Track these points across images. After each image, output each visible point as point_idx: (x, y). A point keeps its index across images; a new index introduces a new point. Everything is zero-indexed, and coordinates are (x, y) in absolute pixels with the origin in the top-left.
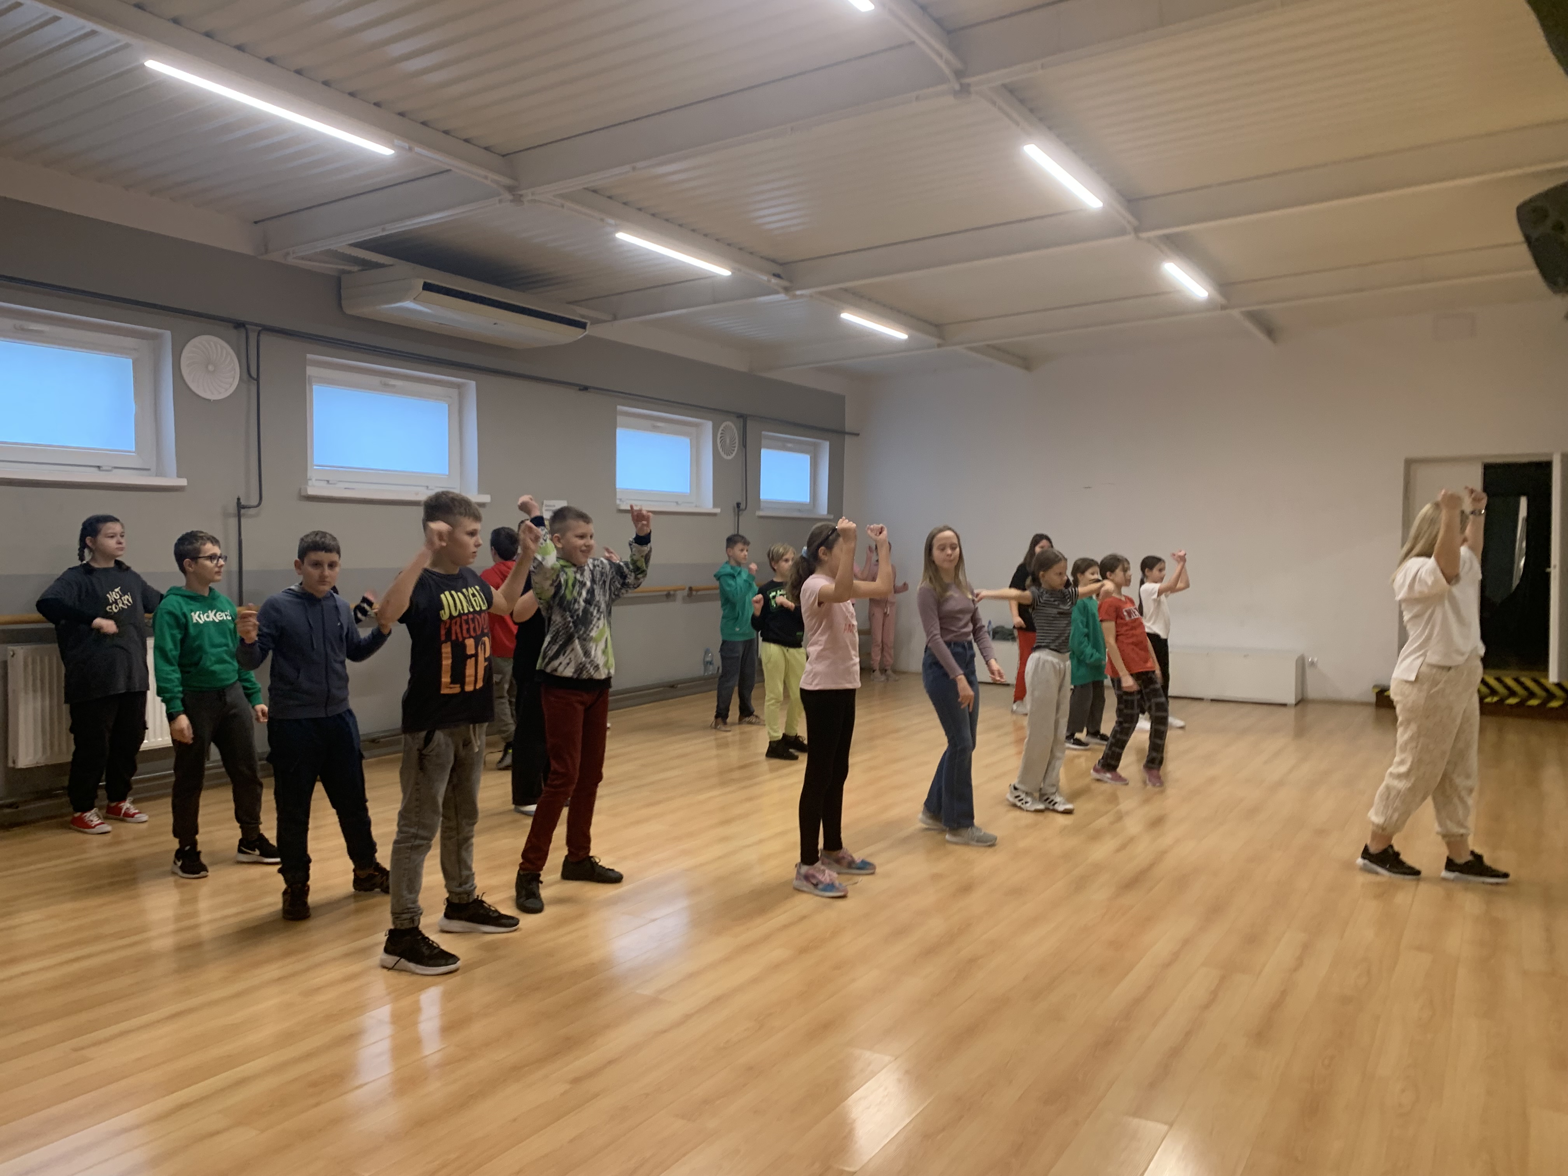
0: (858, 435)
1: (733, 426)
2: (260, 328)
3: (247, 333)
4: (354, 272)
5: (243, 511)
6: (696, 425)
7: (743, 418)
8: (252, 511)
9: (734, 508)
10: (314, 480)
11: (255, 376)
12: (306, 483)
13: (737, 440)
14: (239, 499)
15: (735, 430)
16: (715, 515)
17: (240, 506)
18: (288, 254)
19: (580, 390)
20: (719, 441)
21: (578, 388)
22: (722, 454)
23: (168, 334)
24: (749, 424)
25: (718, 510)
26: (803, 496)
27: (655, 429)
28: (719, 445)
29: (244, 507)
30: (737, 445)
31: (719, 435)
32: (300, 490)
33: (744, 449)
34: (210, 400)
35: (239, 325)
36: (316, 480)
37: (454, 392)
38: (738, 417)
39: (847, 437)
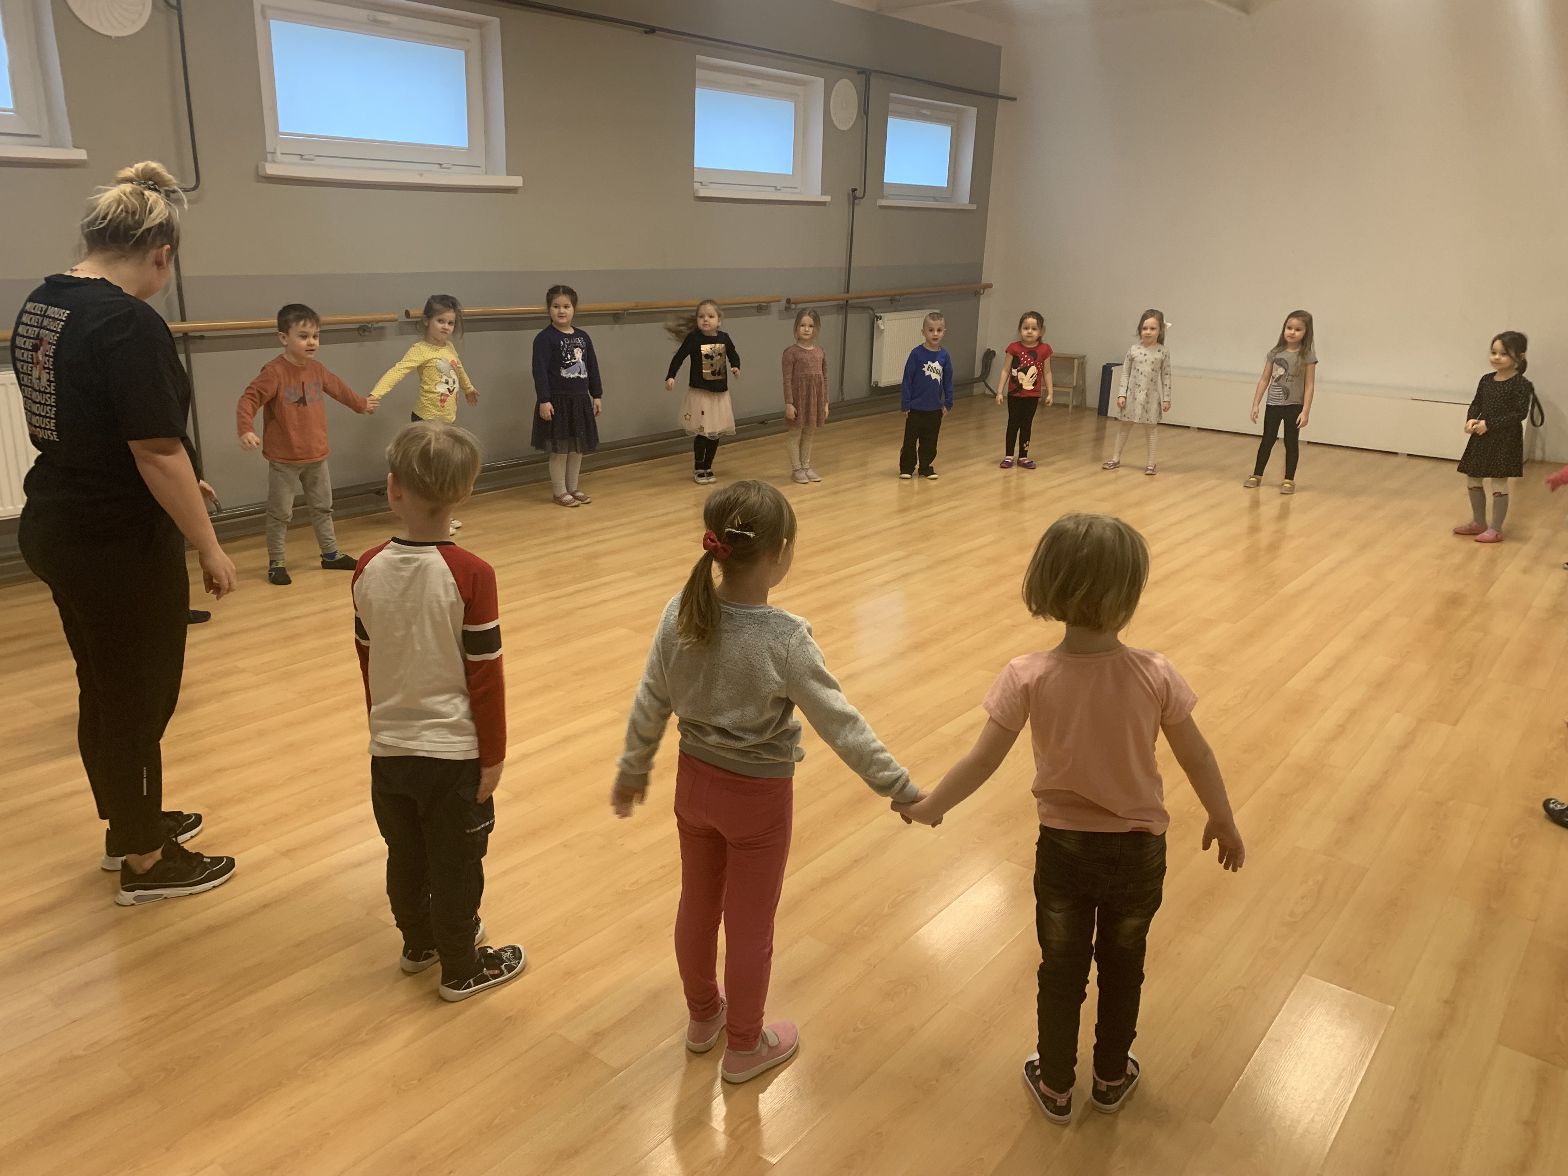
0: (1015, 99)
1: (852, 86)
6: (803, 83)
7: (865, 74)
9: (849, 195)
10: (277, 154)
11: (174, 2)
12: (265, 159)
13: (856, 104)
15: (854, 91)
16: (823, 204)
19: (646, 32)
20: (831, 105)
21: (642, 29)
22: (836, 123)
24: (874, 81)
25: (827, 198)
26: (940, 180)
28: (832, 112)
30: (856, 109)
31: (832, 98)
32: (257, 167)
33: (865, 117)
34: (110, 37)
36: (282, 154)
37: (473, 34)
38: (858, 73)
39: (1000, 101)
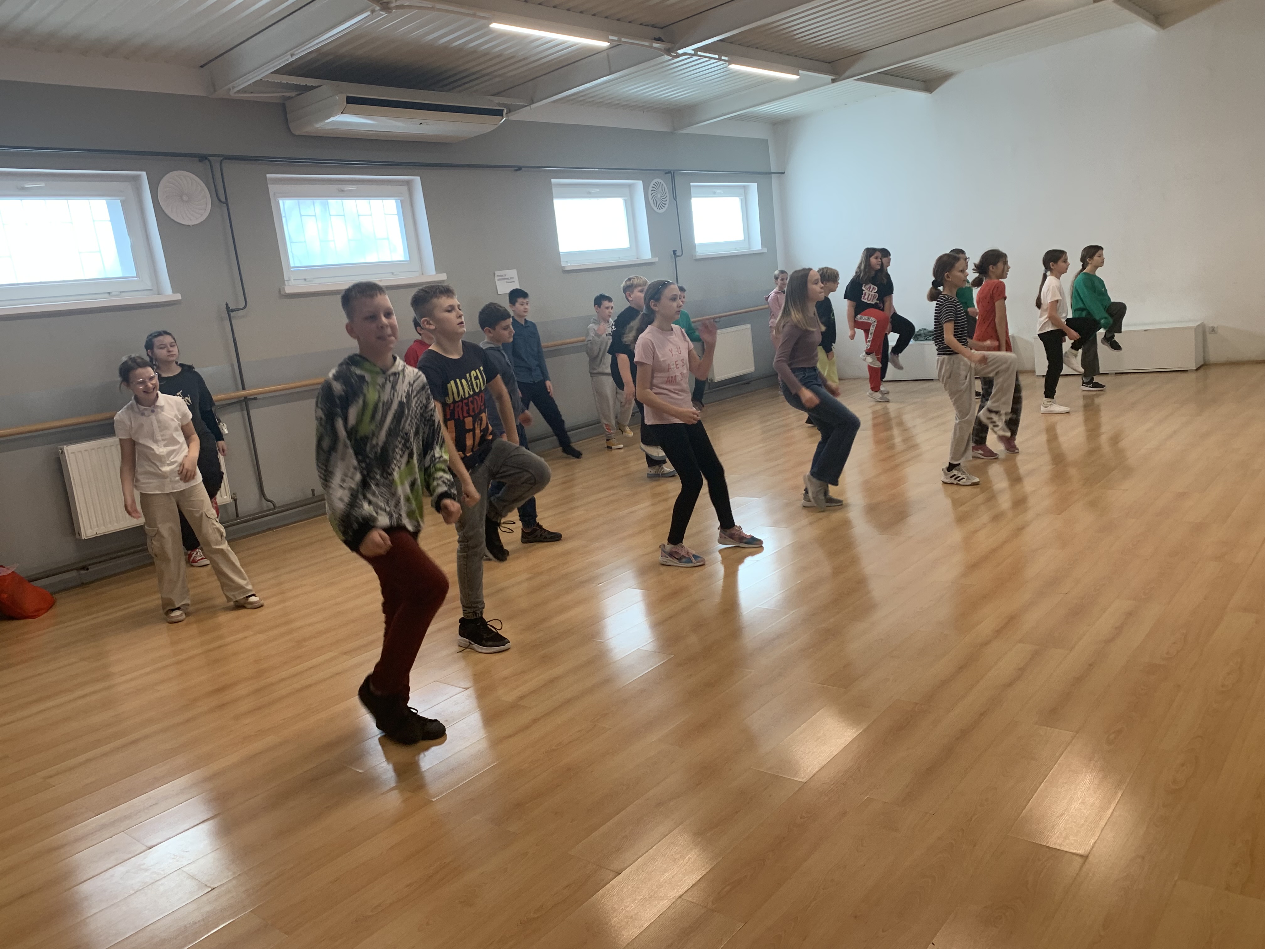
0: (783, 173)
1: (663, 182)
2: (221, 158)
3: (210, 163)
4: (292, 98)
5: (232, 314)
6: (628, 186)
7: (671, 174)
8: (241, 313)
9: (671, 255)
10: (292, 280)
11: (223, 199)
12: (284, 284)
13: (667, 194)
14: (227, 305)
15: (665, 185)
16: (654, 263)
17: (229, 311)
18: (229, 89)
19: (516, 170)
20: (650, 197)
21: (513, 169)
22: (655, 209)
23: (144, 174)
24: (677, 178)
25: (656, 260)
26: (739, 236)
27: (589, 195)
28: (651, 202)
29: (232, 311)
30: (667, 198)
31: (650, 193)
32: (280, 291)
33: (675, 202)
34: (190, 226)
35: (203, 158)
36: (294, 280)
38: (666, 173)
39: (773, 176)
